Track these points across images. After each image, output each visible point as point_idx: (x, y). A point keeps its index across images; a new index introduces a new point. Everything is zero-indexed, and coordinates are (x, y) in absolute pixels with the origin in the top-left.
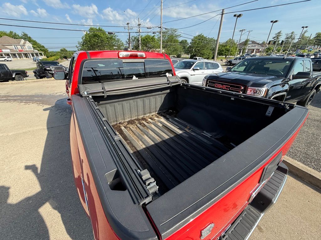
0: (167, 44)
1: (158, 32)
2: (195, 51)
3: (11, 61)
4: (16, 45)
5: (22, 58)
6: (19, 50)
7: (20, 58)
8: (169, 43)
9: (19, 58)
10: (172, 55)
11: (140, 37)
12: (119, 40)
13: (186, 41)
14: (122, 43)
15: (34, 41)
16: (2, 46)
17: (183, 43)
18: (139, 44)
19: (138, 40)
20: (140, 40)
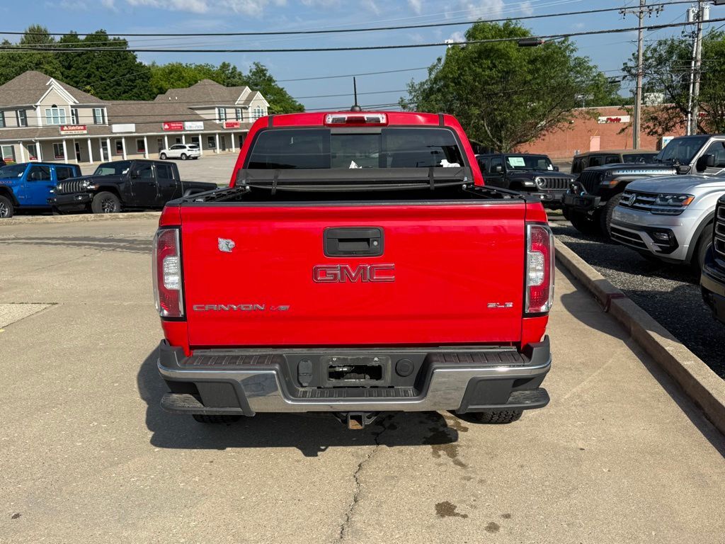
3: (195, 158)
4: (225, 108)
5: (227, 150)
6: (228, 121)
7: (224, 149)
9: (218, 150)
11: (698, 42)
15: (280, 92)
16: (189, 112)
18: (690, 75)
19: (686, 58)
20: (699, 57)
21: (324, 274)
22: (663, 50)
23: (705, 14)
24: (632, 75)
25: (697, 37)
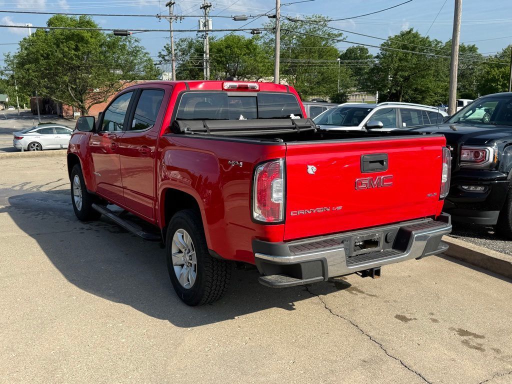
0: (296, 60)
1: (265, 29)
2: (395, 82)
8: (302, 60)
10: (316, 97)
11: (207, 42)
12: (138, 51)
13: (363, 50)
14: (150, 60)
17: (354, 56)
18: (203, 63)
19: (200, 51)
20: (208, 51)
21: (361, 184)
22: (185, 45)
23: (209, 24)
24: (165, 60)
25: (206, 38)
